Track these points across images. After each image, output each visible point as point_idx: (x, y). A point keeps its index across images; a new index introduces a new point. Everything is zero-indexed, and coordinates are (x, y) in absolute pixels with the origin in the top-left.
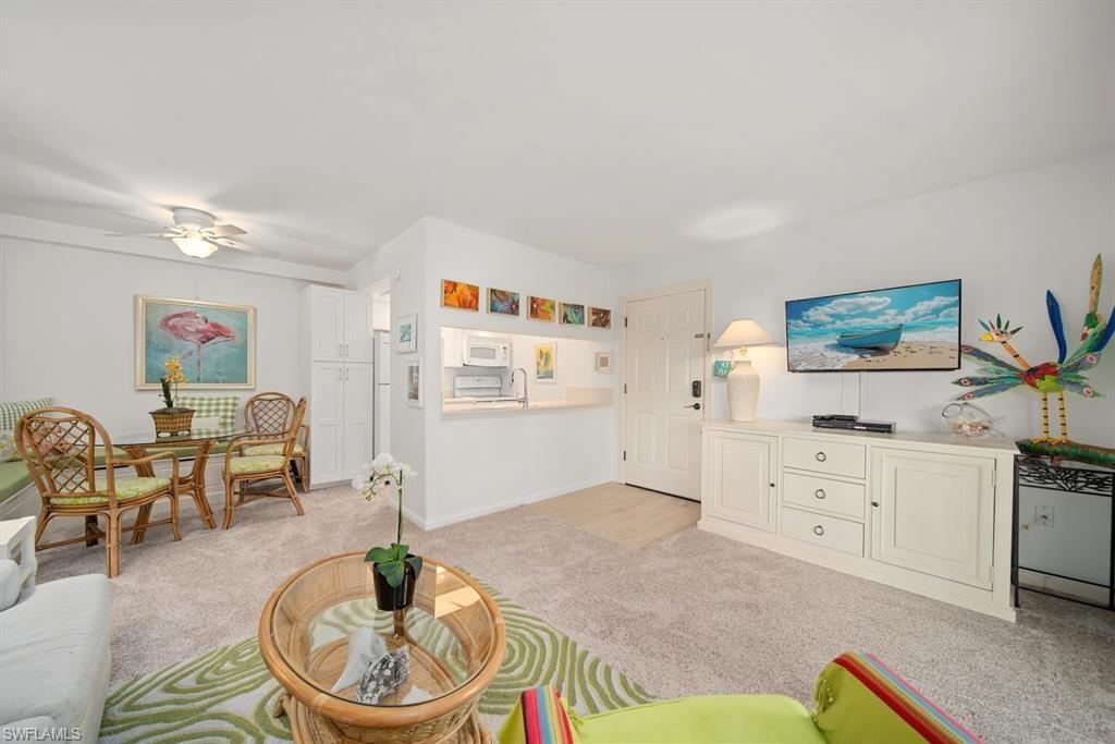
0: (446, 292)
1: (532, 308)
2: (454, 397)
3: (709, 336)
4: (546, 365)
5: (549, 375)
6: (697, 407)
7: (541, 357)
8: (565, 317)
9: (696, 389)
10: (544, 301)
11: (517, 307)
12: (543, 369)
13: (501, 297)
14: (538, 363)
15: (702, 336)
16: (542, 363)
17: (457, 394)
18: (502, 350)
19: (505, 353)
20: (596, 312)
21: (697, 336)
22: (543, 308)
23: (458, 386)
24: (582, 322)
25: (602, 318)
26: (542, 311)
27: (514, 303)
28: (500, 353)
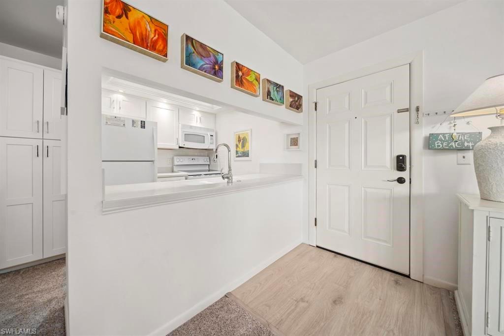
0: (106, 11)
1: (237, 76)
2: (173, 172)
3: (418, 109)
4: (243, 146)
5: (246, 154)
6: (401, 181)
7: (239, 141)
8: (269, 93)
9: (401, 163)
10: (249, 70)
11: (221, 69)
12: (240, 150)
13: (200, 50)
14: (237, 146)
15: (407, 110)
16: (240, 146)
17: (175, 169)
18: (210, 137)
19: (211, 139)
20: (293, 95)
21: (399, 111)
22: (248, 78)
23: (176, 163)
24: (282, 101)
25: (296, 102)
26: (247, 80)
27: (216, 62)
28: (208, 139)
